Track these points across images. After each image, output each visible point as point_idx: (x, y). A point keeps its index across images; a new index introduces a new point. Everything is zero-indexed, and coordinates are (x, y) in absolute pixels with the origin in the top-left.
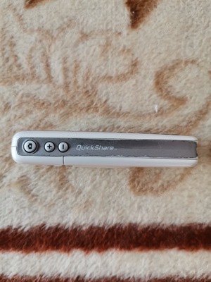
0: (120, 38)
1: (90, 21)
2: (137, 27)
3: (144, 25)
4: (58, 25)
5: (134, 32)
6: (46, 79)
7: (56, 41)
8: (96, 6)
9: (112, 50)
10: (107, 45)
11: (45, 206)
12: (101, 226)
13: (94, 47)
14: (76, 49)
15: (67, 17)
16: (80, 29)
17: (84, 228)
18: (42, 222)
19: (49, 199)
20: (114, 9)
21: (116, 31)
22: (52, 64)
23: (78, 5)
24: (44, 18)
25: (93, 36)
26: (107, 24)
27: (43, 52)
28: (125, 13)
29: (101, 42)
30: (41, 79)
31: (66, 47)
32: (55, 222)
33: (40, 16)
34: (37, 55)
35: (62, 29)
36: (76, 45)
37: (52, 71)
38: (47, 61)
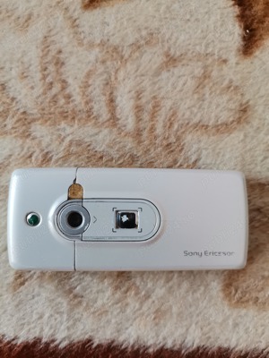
0: (225, 67)
1: (182, 38)
2: (251, 54)
3: (261, 52)
4: (131, 40)
5: (247, 61)
6: (108, 120)
7: (128, 64)
8: (192, 16)
9: (211, 84)
10: (205, 77)
11: (94, 313)
12: (175, 348)
13: (184, 78)
14: (156, 80)
15: (146, 28)
16: (166, 49)
17: (151, 350)
18: (87, 337)
19: (100, 303)
20: (219, 23)
21: (220, 58)
22: (119, 99)
23: (165, 12)
24: (112, 26)
25: (184, 62)
26: (207, 45)
27: (106, 80)
28: (235, 32)
29: (196, 72)
30: (101, 120)
31: (142, 75)
32: (108, 337)
33: (105, 24)
34: (98, 82)
35: (136, 46)
36: (157, 73)
37: (118, 110)
38: (111, 93)
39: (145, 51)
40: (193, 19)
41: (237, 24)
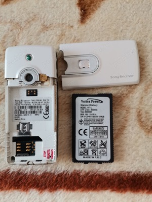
39: (32, 24)
40: (55, 7)
41: (77, 8)
